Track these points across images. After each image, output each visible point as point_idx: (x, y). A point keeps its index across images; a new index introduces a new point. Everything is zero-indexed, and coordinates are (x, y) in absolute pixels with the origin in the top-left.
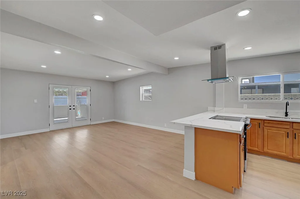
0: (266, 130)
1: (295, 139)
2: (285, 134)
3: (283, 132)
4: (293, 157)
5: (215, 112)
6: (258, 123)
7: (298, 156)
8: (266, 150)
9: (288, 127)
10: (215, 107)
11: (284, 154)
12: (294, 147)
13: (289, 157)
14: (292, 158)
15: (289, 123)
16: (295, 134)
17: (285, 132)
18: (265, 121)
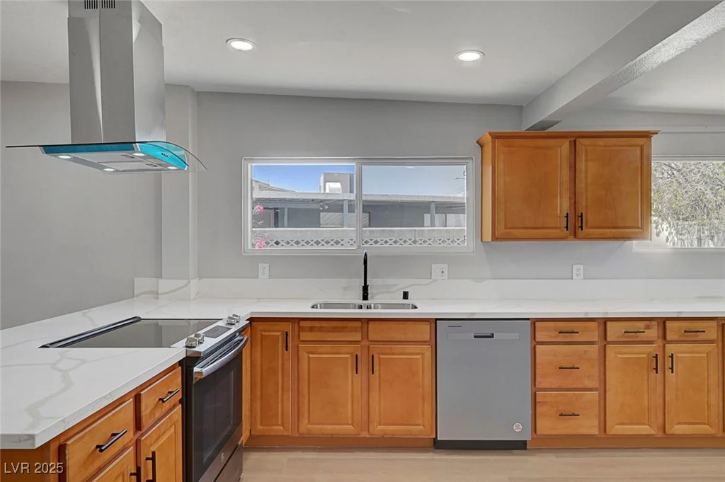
0: (304, 356)
1: (373, 373)
2: (350, 360)
3: (345, 354)
4: (369, 434)
5: (157, 298)
6: (283, 332)
7: (379, 427)
8: (305, 426)
9: (358, 337)
10: (161, 277)
11: (348, 429)
12: (370, 401)
13: (362, 436)
14: (368, 436)
15: (359, 324)
16: (373, 356)
17: (352, 354)
18: (303, 324)
